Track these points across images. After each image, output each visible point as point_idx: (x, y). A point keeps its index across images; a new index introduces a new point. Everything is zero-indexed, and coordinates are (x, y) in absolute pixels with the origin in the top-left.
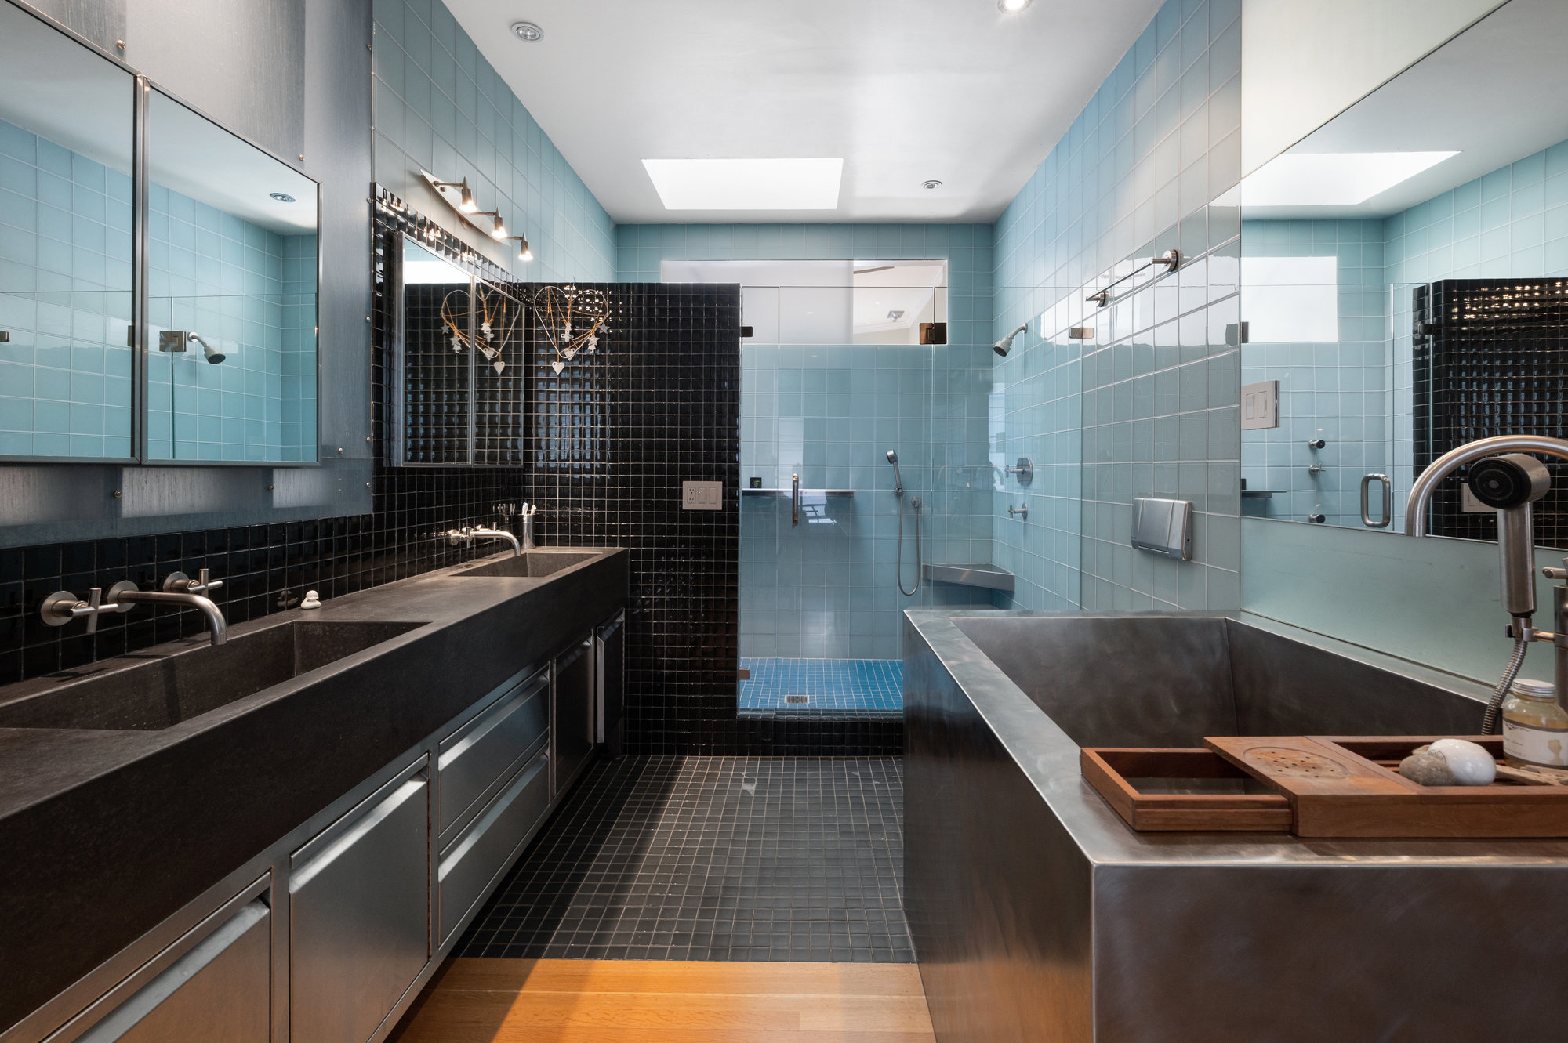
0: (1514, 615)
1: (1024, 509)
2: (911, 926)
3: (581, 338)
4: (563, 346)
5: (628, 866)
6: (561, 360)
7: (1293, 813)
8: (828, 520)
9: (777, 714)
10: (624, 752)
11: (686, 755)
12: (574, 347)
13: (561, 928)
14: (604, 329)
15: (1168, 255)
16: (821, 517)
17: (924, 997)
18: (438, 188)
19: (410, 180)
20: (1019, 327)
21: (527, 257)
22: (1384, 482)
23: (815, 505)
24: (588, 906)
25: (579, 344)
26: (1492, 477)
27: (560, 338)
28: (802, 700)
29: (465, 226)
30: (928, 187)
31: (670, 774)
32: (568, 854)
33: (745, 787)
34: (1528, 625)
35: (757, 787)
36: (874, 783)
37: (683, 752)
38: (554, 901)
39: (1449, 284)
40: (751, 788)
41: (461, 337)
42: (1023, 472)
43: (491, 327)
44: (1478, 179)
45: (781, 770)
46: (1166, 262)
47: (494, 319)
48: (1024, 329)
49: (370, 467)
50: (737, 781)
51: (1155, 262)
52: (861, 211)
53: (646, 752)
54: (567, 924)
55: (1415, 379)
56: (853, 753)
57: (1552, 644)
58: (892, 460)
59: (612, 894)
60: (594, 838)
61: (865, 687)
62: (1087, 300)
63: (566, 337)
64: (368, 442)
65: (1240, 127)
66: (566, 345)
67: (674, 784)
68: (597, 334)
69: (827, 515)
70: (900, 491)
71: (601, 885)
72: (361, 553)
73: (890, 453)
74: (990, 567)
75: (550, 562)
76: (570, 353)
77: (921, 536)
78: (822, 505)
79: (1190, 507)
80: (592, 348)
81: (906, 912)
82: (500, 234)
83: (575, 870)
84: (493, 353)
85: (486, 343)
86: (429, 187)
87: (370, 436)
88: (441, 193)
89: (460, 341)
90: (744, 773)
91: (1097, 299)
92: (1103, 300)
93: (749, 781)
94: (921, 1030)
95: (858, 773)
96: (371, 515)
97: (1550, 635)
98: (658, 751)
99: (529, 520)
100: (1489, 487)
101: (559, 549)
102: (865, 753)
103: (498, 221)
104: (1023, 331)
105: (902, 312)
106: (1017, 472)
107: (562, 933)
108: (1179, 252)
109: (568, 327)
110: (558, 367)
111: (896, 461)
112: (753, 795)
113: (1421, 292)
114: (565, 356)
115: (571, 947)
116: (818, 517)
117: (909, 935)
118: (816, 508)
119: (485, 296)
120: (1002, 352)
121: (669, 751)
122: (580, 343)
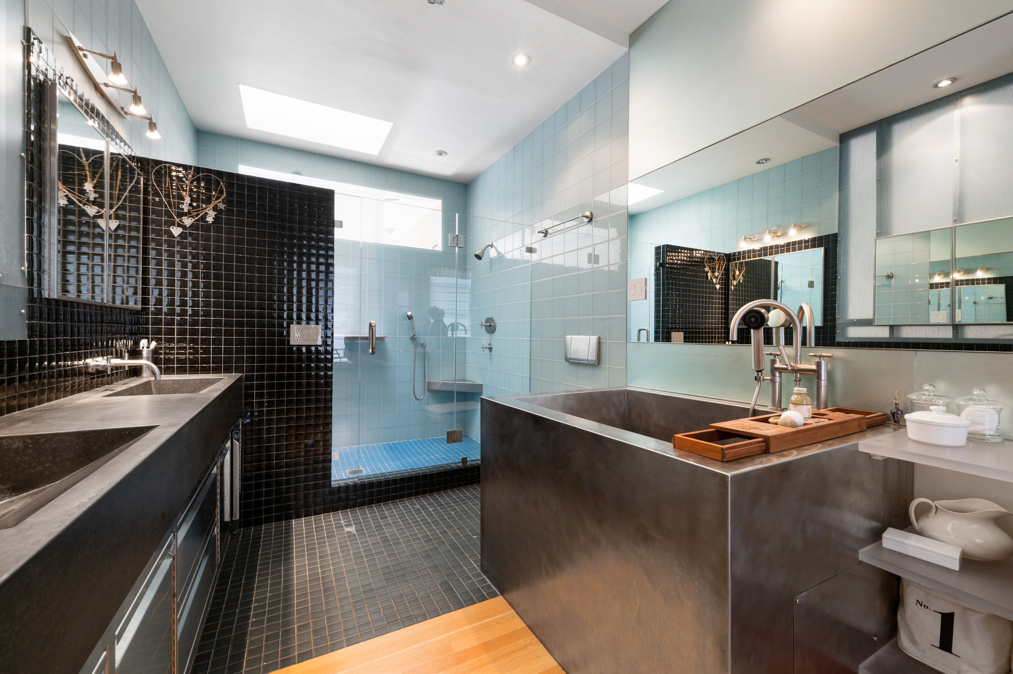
0: (757, 371)
1: (490, 346)
2: (489, 578)
3: (199, 211)
4: (181, 214)
5: (284, 600)
6: (179, 225)
7: (767, 444)
8: (345, 360)
9: (359, 480)
10: (240, 527)
11: (293, 519)
12: (192, 217)
13: (248, 657)
14: (222, 206)
15: (588, 214)
16: (342, 358)
17: (513, 611)
18: (81, 53)
19: (57, 38)
20: (487, 244)
21: (154, 135)
22: (647, 331)
23: (338, 350)
24: (264, 635)
25: (197, 215)
26: (754, 317)
27: (178, 208)
28: (361, 471)
29: (99, 95)
30: (439, 154)
31: (285, 533)
32: (226, 607)
33: (347, 529)
34: (762, 375)
35: (355, 528)
36: (431, 509)
37: (289, 518)
38: (231, 641)
39: (668, 246)
40: (352, 529)
41: (67, 193)
42: (490, 326)
43: (94, 188)
44: (666, 205)
45: (369, 515)
46: (587, 217)
47: (97, 181)
48: (491, 246)
49: (25, 294)
50: (339, 527)
51: (583, 216)
52: (392, 160)
53: (258, 523)
54: (251, 652)
55: (655, 286)
56: (409, 495)
57: (769, 382)
58: (410, 318)
59: (281, 621)
60: (244, 590)
61: (398, 458)
62: (538, 232)
63: (186, 208)
64: (23, 272)
65: (628, 157)
66: (185, 214)
67: (293, 540)
68: (215, 209)
69: (345, 357)
70: (415, 337)
71: (267, 618)
72: (17, 376)
73: (409, 313)
74: (465, 380)
75: (176, 386)
76: (188, 221)
77: (426, 363)
78: (342, 349)
79: (599, 339)
80: (210, 219)
81: (482, 572)
82: (138, 110)
83: (238, 615)
84: (96, 211)
85: (88, 200)
86: (73, 50)
87: (25, 267)
88: (84, 59)
89: (66, 196)
90: (342, 522)
91: (543, 233)
92: (546, 234)
93: (349, 525)
94: (519, 627)
95: (418, 506)
96: (25, 341)
97: (769, 378)
98: (269, 521)
99: (148, 354)
100: (751, 321)
101: (176, 376)
102: (417, 494)
103: (137, 99)
104: (490, 247)
105: (393, 230)
106: (485, 326)
107: (250, 660)
108: (593, 214)
109: (188, 200)
110: (176, 231)
111: (413, 318)
112: (356, 533)
113: (657, 249)
114: (183, 223)
115: (264, 666)
116: (340, 358)
117: (489, 583)
118: (339, 352)
119: (87, 160)
120: (478, 257)
121: (278, 519)
122: (199, 214)
